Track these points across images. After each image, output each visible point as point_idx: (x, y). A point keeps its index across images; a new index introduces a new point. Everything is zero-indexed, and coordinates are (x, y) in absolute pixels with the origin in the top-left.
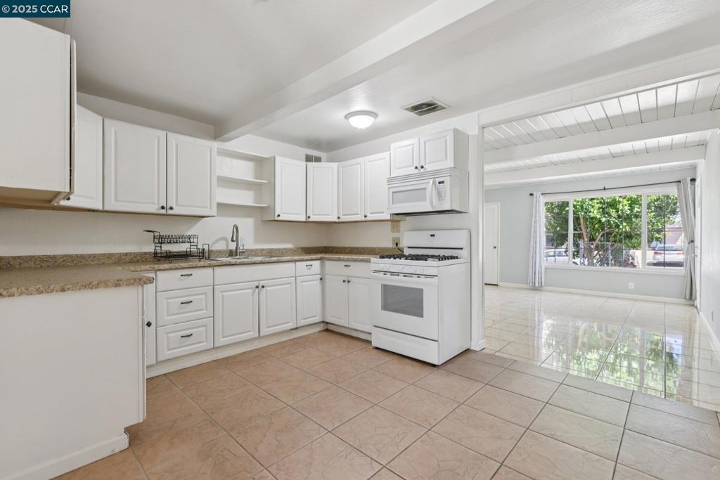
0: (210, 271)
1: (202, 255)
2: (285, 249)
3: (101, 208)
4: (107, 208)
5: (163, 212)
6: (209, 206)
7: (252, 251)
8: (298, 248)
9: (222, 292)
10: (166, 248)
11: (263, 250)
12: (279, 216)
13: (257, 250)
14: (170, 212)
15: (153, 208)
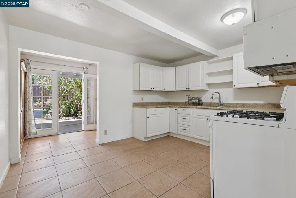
0: (191, 109)
1: (202, 104)
2: (256, 104)
3: (175, 90)
4: (177, 90)
5: (187, 90)
6: (200, 86)
7: (230, 104)
8: (268, 104)
9: (195, 118)
10: (194, 101)
11: (238, 104)
12: (234, 86)
13: (234, 103)
14: (189, 89)
15: (185, 89)
